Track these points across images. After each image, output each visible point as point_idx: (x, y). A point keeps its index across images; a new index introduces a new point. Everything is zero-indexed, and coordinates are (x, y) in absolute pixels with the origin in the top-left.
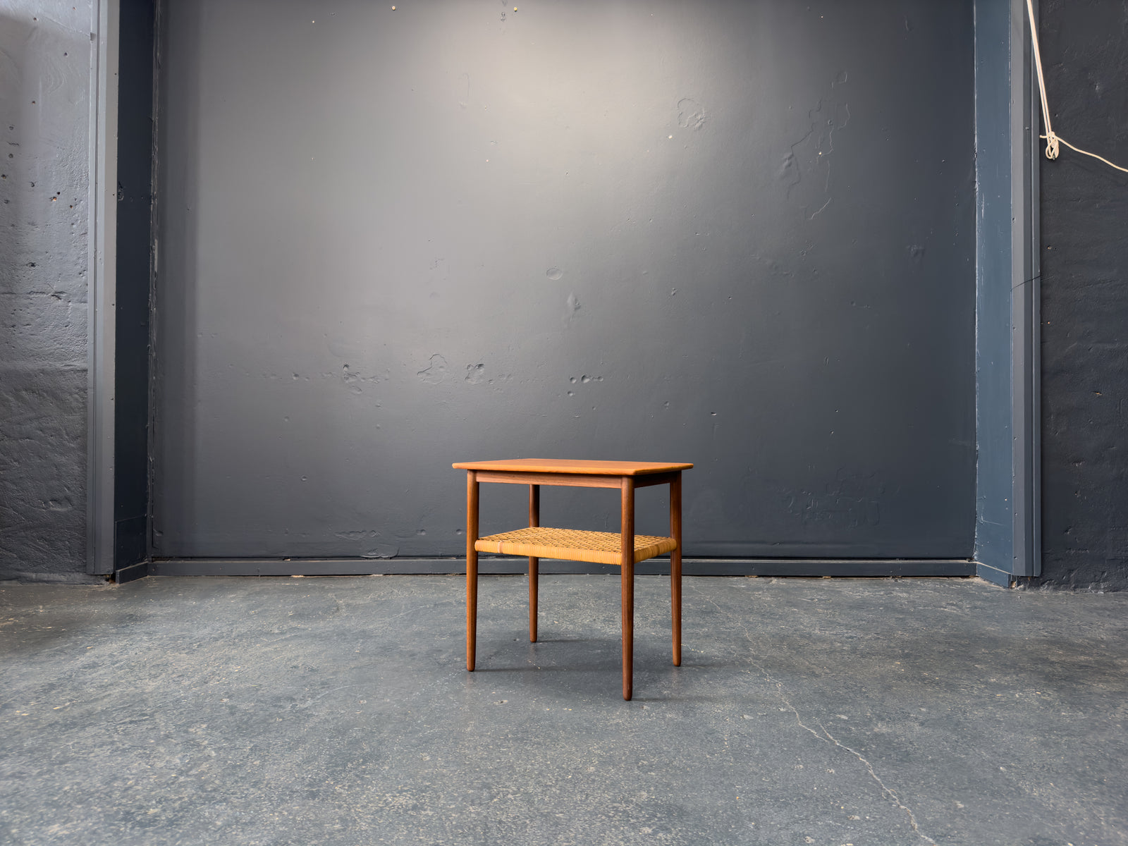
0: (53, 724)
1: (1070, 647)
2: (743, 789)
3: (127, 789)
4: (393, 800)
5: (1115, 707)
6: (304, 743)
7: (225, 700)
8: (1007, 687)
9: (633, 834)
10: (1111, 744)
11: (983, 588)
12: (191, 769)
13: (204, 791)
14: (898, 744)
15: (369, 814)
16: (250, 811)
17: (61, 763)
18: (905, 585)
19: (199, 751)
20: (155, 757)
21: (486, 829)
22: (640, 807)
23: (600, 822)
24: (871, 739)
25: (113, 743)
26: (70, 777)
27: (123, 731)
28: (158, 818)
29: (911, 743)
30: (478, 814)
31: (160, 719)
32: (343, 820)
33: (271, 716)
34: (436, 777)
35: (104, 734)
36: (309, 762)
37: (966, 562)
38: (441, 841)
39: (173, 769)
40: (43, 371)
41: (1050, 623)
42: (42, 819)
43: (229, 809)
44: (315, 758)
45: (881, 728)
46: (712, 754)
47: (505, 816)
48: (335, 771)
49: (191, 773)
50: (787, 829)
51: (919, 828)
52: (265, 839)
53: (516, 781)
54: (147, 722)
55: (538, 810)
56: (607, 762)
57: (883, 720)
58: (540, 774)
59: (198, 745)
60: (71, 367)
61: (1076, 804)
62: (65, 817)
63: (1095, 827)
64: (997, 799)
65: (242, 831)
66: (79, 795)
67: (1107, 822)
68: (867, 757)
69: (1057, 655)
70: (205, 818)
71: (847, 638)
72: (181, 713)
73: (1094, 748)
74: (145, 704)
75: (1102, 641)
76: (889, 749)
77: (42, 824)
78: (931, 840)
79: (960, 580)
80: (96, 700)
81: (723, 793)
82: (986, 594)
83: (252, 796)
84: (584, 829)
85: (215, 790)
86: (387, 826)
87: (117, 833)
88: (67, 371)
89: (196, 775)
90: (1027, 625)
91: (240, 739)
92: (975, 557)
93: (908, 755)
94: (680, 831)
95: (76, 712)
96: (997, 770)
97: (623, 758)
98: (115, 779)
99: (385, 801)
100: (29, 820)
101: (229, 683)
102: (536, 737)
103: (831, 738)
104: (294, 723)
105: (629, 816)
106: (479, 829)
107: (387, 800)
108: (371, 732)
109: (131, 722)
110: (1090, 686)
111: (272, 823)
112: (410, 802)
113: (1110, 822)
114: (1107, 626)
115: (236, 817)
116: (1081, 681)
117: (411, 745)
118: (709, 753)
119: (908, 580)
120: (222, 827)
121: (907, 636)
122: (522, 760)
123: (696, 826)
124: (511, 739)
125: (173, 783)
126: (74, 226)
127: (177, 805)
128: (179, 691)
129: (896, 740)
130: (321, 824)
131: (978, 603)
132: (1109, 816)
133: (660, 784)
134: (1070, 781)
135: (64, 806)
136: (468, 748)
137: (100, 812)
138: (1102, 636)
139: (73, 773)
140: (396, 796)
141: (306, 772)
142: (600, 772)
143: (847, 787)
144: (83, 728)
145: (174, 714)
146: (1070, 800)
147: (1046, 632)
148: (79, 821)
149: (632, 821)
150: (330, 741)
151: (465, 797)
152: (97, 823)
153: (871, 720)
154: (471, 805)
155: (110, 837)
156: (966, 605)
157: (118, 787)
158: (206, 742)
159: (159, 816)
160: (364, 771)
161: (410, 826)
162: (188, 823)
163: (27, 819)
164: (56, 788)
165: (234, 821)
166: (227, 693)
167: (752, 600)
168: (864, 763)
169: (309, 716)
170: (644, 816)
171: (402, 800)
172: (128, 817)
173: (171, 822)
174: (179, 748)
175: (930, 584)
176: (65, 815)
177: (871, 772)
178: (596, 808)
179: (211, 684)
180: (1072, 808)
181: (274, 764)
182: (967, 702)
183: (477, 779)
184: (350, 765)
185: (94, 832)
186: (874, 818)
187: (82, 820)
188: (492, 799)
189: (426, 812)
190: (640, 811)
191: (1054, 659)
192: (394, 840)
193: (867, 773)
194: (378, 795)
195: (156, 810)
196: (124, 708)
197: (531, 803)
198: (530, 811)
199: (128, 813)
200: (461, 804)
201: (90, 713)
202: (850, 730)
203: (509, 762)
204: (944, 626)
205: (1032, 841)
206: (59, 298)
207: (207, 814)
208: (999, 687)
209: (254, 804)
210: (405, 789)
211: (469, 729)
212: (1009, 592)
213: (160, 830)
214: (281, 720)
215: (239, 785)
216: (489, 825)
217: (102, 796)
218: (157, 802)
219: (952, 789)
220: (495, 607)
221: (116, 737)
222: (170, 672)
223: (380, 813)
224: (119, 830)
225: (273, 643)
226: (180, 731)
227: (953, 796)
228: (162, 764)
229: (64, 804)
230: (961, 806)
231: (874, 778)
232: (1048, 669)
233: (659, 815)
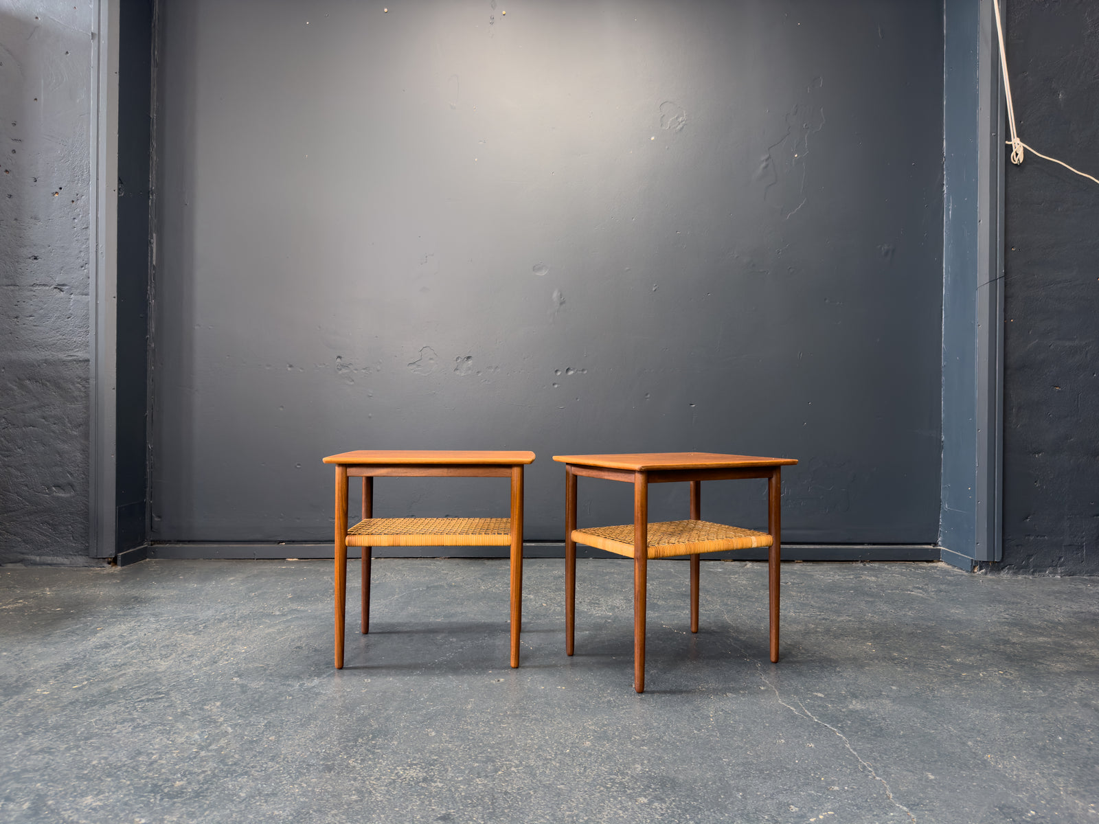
0: (74, 702)
1: (1030, 629)
2: (729, 762)
3: (151, 764)
4: (404, 773)
5: (1072, 685)
6: (316, 719)
7: (235, 679)
8: (971, 667)
9: (630, 803)
10: (1069, 721)
11: (946, 572)
12: (210, 744)
13: (226, 764)
14: (871, 720)
15: (383, 786)
16: (271, 783)
17: (87, 739)
18: (872, 569)
19: (216, 727)
20: (175, 733)
21: (493, 799)
22: (635, 779)
23: (599, 792)
24: (846, 716)
25: (133, 720)
26: (96, 752)
27: (141, 708)
28: (185, 790)
29: (884, 719)
30: (485, 785)
31: (175, 697)
32: (359, 792)
33: (281, 694)
34: (443, 751)
35: (124, 712)
36: (322, 737)
37: (931, 547)
38: (452, 811)
39: (193, 744)
40: (46, 361)
41: (1010, 606)
42: (75, 791)
43: (250, 781)
44: (327, 734)
45: (856, 705)
46: (699, 730)
47: (509, 788)
48: (347, 745)
49: (210, 748)
50: (773, 799)
51: (894, 798)
52: (288, 809)
53: (519, 755)
54: (164, 700)
55: (540, 781)
56: (602, 737)
57: (856, 697)
58: (540, 748)
59: (215, 722)
60: (75, 357)
61: (1037, 776)
62: (96, 789)
63: (1055, 796)
64: (964, 770)
65: (266, 802)
66: (107, 769)
67: (1066, 792)
68: (843, 732)
69: (1017, 636)
70: (229, 789)
71: (820, 620)
72: (195, 692)
73: (1053, 723)
74: (160, 684)
75: (1060, 623)
76: (864, 725)
77: (76, 796)
78: (905, 808)
79: (925, 564)
80: (112, 679)
81: (711, 765)
82: (949, 578)
83: (271, 769)
84: (584, 799)
85: (235, 764)
86: (401, 797)
87: (147, 804)
88: (70, 361)
89: (216, 750)
90: (989, 608)
91: (254, 716)
92: (940, 543)
93: (882, 730)
94: (673, 800)
95: (95, 690)
96: (964, 744)
97: (617, 733)
98: (140, 753)
99: (397, 773)
100: (63, 793)
101: (237, 663)
102: (533, 713)
103: (810, 714)
104: (303, 701)
105: (625, 788)
106: (486, 799)
107: (398, 772)
108: (377, 709)
109: (148, 700)
110: (1048, 665)
111: (293, 794)
112: (420, 774)
113: (1069, 792)
114: (1063, 608)
115: (259, 789)
116: (1040, 661)
117: (416, 721)
118: (696, 729)
119: (876, 565)
120: (247, 798)
121: (876, 619)
122: (522, 736)
123: (688, 796)
124: (509, 715)
125: (195, 758)
126: (76, 221)
127: (201, 778)
128: (190, 671)
129: (870, 717)
130: (340, 795)
131: (943, 587)
132: (1067, 787)
133: (653, 757)
134: (1031, 754)
135: (95, 780)
136: (471, 724)
137: (129, 785)
138: (1059, 618)
139: (98, 748)
140: (406, 769)
141: (320, 747)
142: (596, 746)
143: (826, 760)
144: (103, 706)
145: (188, 692)
146: (1031, 771)
147: (1008, 614)
148: (111, 793)
149: (629, 791)
150: (339, 718)
151: (472, 770)
152: (128, 795)
153: (845, 697)
154: (478, 777)
155: (141, 807)
156: (931, 588)
157: (143, 761)
158: (222, 719)
159: (186, 788)
160: (374, 746)
161: (423, 797)
162: (214, 795)
163: (61, 791)
164: (85, 762)
165: (257, 792)
166: (236, 673)
167: (728, 583)
168: (841, 738)
169: (317, 694)
170: (639, 787)
171: (412, 773)
172: (156, 789)
173: (197, 794)
174: (197, 724)
175: (896, 568)
176: (97, 787)
177: (848, 746)
178: (594, 780)
179: (221, 663)
180: (1034, 779)
181: (289, 740)
182: (935, 680)
183: (481, 753)
184: (360, 740)
185: (126, 804)
186: (852, 788)
187: (113, 792)
188: (496, 772)
189: (436, 784)
190: (636, 783)
191: (1015, 640)
192: (409, 809)
193: (844, 748)
194: (389, 769)
195: (182, 783)
196: (140, 687)
197: (534, 776)
198: (533, 783)
199: (155, 785)
200: (468, 776)
201: (108, 692)
202: (827, 707)
203: (510, 737)
204: (911, 609)
205: (997, 810)
206: (61, 290)
207: (230, 786)
208: (963, 667)
209: (274, 777)
210: (414, 762)
211: (469, 707)
212: (972, 576)
213: (188, 801)
214: (291, 698)
215: (258, 759)
216: (496, 796)
217: (130, 769)
218: (182, 775)
219: (922, 761)
220: (485, 589)
221: (135, 715)
222: (180, 652)
223: (393, 786)
224: (149, 801)
225: (276, 625)
226: (196, 709)
227: (924, 768)
228: (183, 740)
229: (94, 777)
230: (932, 777)
231: (851, 752)
232: (1009, 649)
233: (653, 786)
